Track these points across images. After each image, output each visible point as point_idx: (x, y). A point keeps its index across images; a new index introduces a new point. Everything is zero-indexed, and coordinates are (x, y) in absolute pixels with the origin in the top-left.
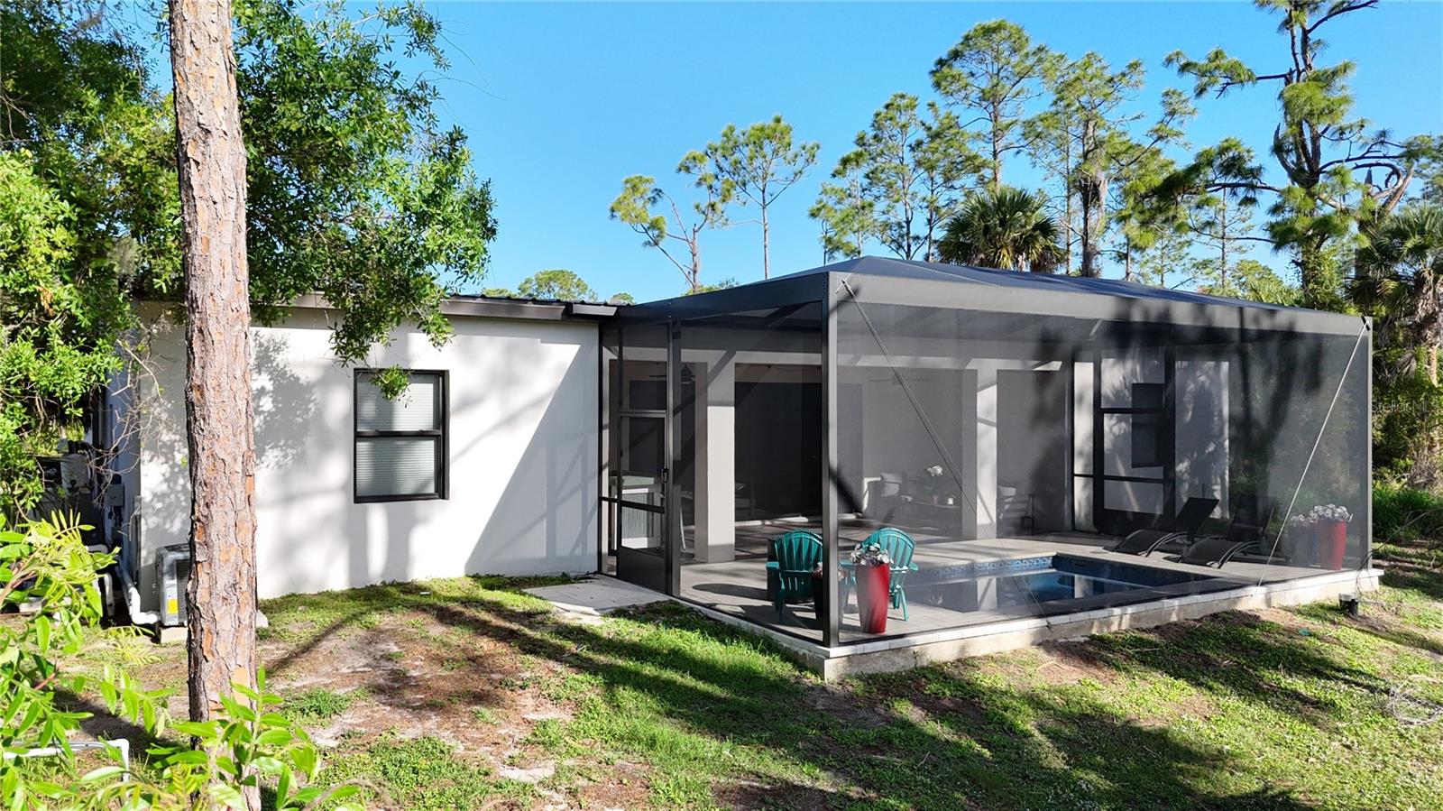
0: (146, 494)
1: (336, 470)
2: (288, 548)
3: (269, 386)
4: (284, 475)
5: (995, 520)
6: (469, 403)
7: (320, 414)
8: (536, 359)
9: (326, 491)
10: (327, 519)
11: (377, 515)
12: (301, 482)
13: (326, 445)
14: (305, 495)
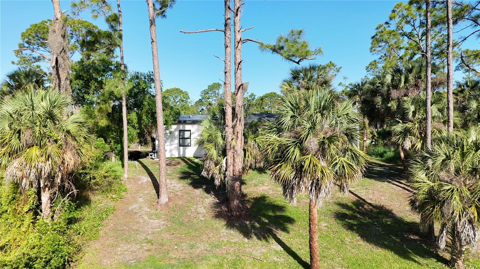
0: (156, 144)
1: (176, 141)
2: (171, 151)
4: (170, 142)
6: (193, 133)
7: (174, 134)
9: (175, 144)
11: (181, 148)
12: (172, 143)
14: (173, 144)
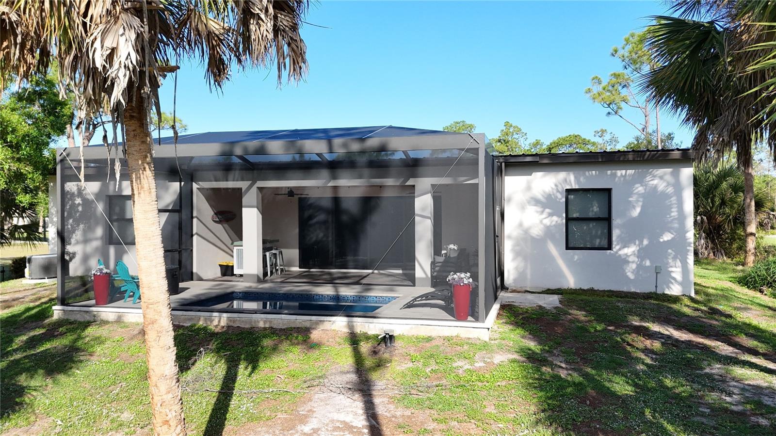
3: (81, 202)
4: (85, 232)
5: (429, 276)
8: (167, 188)
9: (96, 239)
10: (97, 249)
13: (97, 224)
